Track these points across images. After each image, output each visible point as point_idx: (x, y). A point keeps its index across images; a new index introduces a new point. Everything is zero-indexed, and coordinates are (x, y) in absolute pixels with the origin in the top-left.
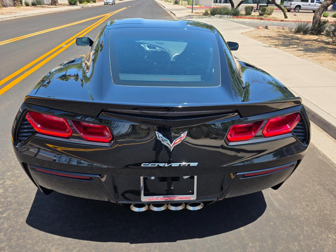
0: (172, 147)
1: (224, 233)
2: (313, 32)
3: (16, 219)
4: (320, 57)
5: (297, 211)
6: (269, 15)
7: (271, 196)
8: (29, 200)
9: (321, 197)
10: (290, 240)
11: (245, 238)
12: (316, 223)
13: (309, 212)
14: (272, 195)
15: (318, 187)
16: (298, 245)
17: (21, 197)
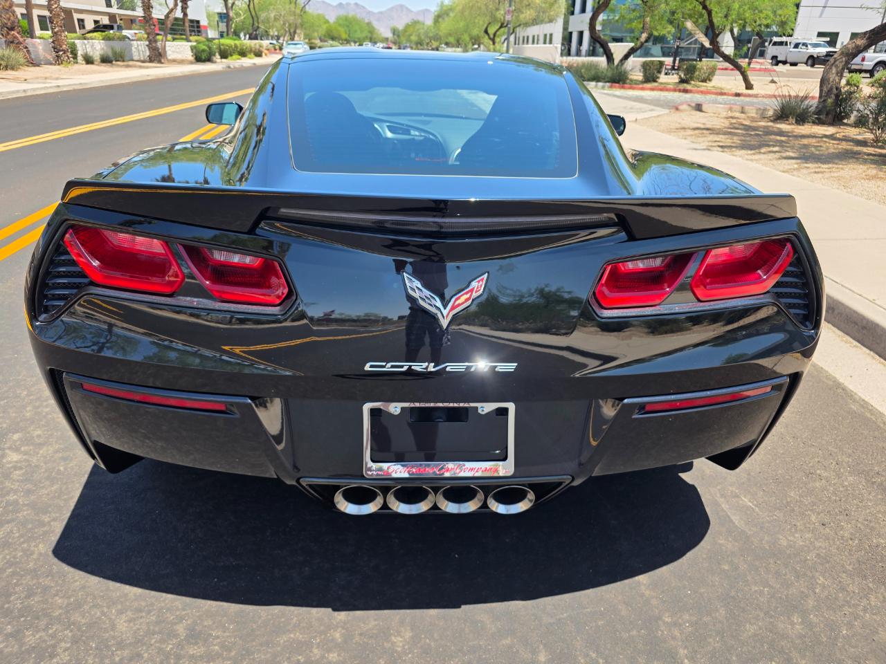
0: (447, 316)
1: (593, 587)
2: (821, 117)
3: (25, 545)
4: (842, 173)
5: (795, 537)
6: (704, 81)
7: (722, 500)
8: (65, 500)
9: (861, 504)
10: (779, 609)
11: (652, 602)
12: (850, 568)
13: (828, 539)
14: (725, 497)
15: (851, 478)
16: (802, 623)
17: (45, 491)
